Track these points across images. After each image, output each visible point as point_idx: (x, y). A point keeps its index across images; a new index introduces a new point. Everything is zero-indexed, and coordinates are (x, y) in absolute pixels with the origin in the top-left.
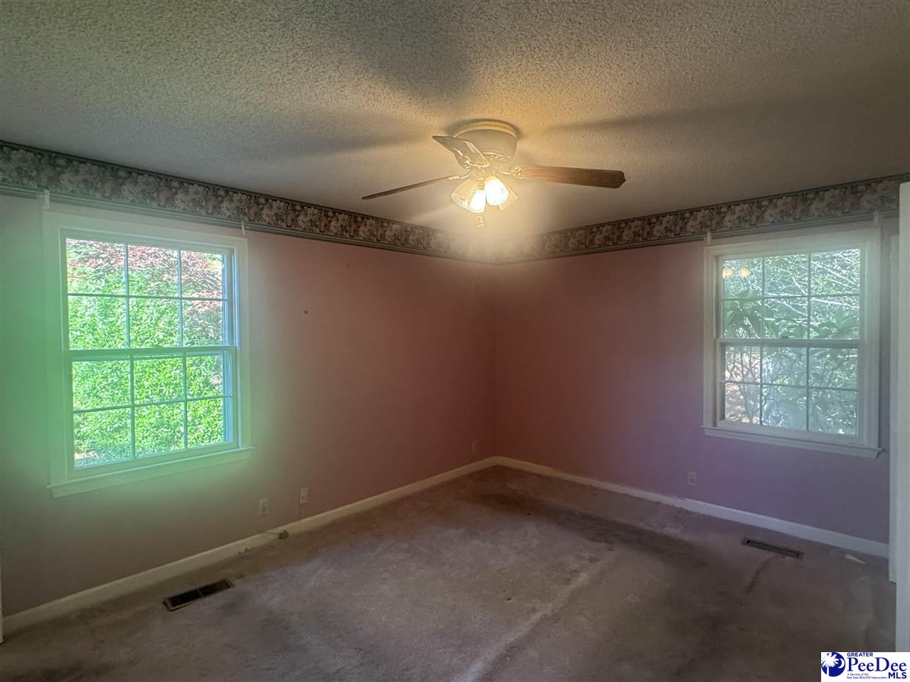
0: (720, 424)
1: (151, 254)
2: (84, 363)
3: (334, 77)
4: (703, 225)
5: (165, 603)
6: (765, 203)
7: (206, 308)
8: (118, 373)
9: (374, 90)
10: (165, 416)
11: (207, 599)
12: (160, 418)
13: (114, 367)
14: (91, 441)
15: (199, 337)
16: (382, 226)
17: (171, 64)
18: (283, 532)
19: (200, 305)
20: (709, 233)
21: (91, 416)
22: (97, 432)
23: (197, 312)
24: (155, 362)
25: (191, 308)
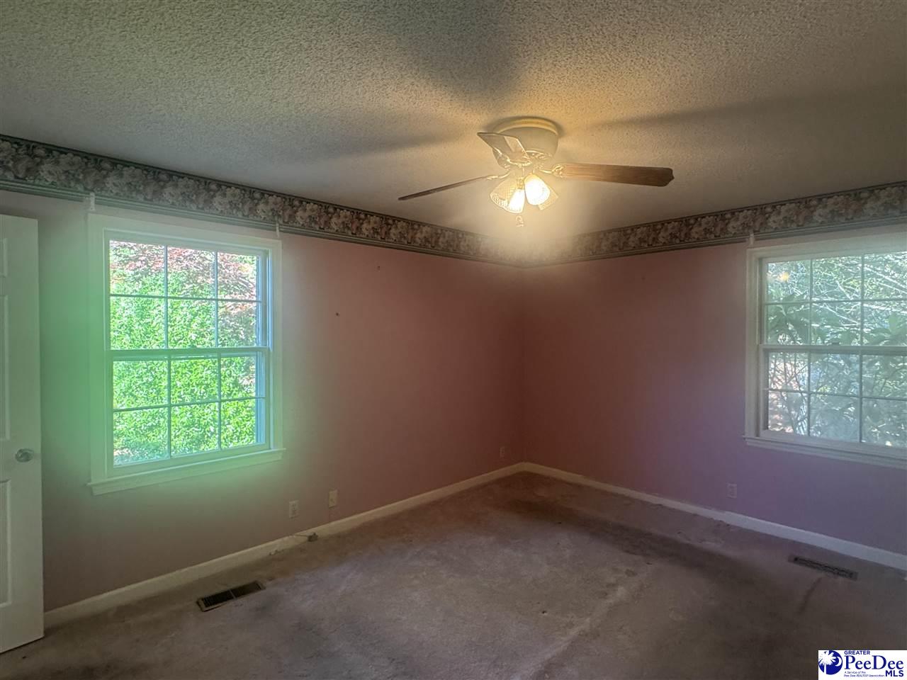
0: (763, 434)
1: (187, 257)
2: (121, 363)
3: (378, 74)
4: (746, 226)
5: (198, 603)
6: (814, 202)
7: (239, 310)
8: (153, 373)
9: (416, 87)
10: (196, 415)
11: (240, 601)
12: (191, 418)
13: (149, 367)
14: (125, 439)
15: (229, 338)
16: (413, 229)
17: (217, 64)
18: (312, 534)
19: (233, 307)
20: (752, 235)
21: (127, 415)
22: (132, 430)
23: (230, 314)
24: (188, 362)
25: (224, 309)
